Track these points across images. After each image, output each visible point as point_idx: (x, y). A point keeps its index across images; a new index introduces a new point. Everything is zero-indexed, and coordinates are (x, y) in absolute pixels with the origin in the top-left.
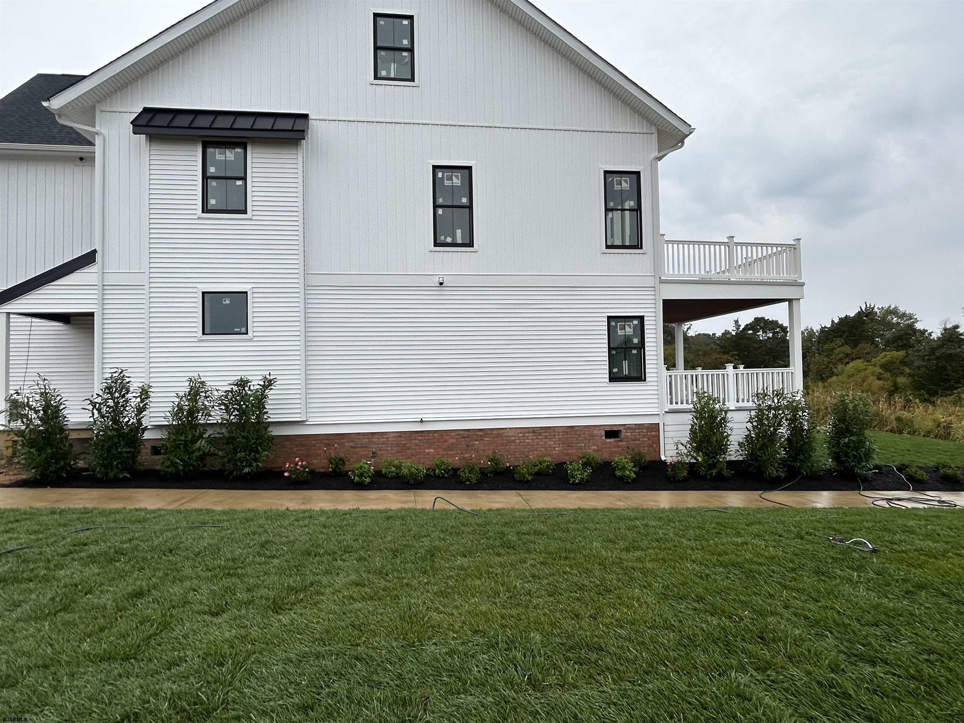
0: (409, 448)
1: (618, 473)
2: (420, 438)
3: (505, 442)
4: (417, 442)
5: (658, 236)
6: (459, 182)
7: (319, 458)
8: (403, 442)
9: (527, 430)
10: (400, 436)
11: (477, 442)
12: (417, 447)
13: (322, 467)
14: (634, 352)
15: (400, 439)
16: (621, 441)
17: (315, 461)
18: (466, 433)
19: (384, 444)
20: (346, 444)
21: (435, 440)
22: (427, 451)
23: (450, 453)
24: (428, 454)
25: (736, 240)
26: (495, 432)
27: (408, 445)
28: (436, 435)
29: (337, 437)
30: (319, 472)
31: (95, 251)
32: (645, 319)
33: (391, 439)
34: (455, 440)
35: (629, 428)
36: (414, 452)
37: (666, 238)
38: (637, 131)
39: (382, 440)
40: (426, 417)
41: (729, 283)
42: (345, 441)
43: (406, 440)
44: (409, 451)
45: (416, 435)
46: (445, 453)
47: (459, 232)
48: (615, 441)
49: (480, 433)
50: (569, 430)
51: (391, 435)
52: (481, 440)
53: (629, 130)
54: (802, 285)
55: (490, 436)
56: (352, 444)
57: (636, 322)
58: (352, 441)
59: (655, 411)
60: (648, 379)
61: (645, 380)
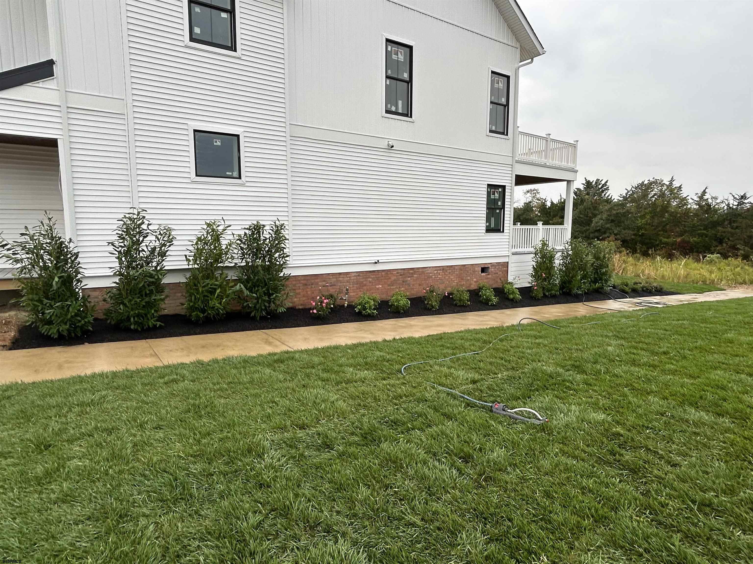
0: (365, 285)
1: (511, 296)
2: (372, 276)
3: (426, 277)
4: (370, 280)
5: (516, 127)
6: (403, 58)
7: (299, 296)
8: (361, 280)
9: (439, 268)
10: (359, 275)
11: (409, 279)
12: (371, 284)
13: (301, 305)
14: (498, 211)
15: (358, 277)
16: (489, 275)
17: (295, 299)
18: (402, 271)
19: (347, 282)
20: (320, 283)
21: (382, 278)
22: (377, 287)
23: (392, 287)
24: (378, 289)
25: (551, 137)
26: (420, 270)
27: (364, 282)
28: (383, 273)
29: (313, 278)
30: (299, 309)
31: (51, 63)
32: (507, 187)
33: (353, 278)
34: (395, 277)
35: (493, 265)
36: (368, 288)
37: (520, 130)
38: (509, 43)
39: (347, 279)
40: (381, 259)
41: (544, 166)
42: (318, 280)
43: (363, 278)
44: (365, 288)
45: (370, 274)
46: (389, 287)
47: (400, 103)
48: (486, 275)
49: (411, 271)
50: (462, 268)
51: (353, 274)
52: (412, 276)
53: (505, 42)
54: (576, 172)
55: (417, 273)
56: (324, 283)
57: (500, 190)
58: (324, 281)
59: (506, 253)
60: (505, 231)
61: (503, 232)
